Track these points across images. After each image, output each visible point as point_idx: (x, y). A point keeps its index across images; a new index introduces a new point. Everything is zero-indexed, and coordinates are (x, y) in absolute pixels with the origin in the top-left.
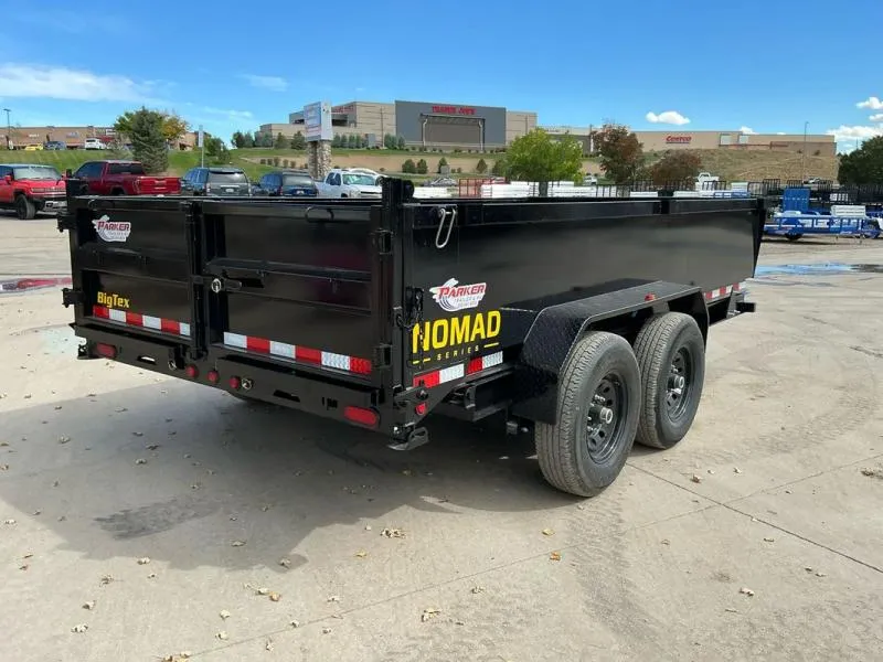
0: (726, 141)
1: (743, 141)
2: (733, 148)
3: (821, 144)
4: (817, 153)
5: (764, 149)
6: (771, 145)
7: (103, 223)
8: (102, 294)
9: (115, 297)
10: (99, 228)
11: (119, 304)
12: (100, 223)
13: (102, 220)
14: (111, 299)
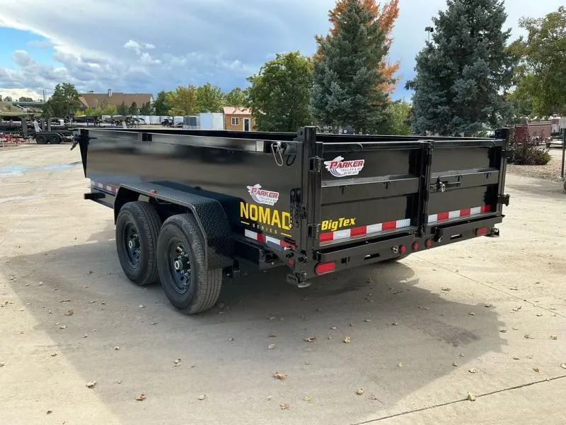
7: (336, 163)
8: (327, 222)
9: (341, 220)
10: (331, 168)
11: (345, 225)
12: (332, 163)
13: (336, 160)
14: (337, 223)
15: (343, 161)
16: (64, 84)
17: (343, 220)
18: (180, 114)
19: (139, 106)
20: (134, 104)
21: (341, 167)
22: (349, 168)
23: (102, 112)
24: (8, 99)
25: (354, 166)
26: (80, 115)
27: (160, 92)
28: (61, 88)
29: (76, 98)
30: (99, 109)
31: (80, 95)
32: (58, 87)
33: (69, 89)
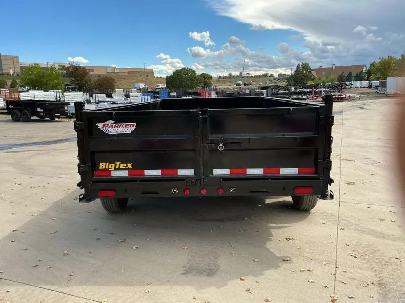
0: (110, 71)
1: (117, 71)
2: (113, 74)
3: (148, 72)
4: (147, 76)
5: (126, 74)
6: (129, 73)
7: (108, 125)
8: (105, 164)
9: (118, 163)
10: (103, 127)
11: (121, 167)
12: (104, 125)
13: (107, 123)
14: (114, 165)
15: (114, 123)
16: (302, 63)
17: (120, 164)
18: (378, 79)
19: (354, 74)
20: (350, 73)
21: (113, 127)
22: (121, 128)
23: (326, 81)
24: (272, 75)
25: (125, 127)
26: (310, 83)
27: (371, 62)
28: (300, 66)
29: (310, 72)
30: (324, 79)
31: (313, 70)
32: (298, 66)
33: (306, 66)
